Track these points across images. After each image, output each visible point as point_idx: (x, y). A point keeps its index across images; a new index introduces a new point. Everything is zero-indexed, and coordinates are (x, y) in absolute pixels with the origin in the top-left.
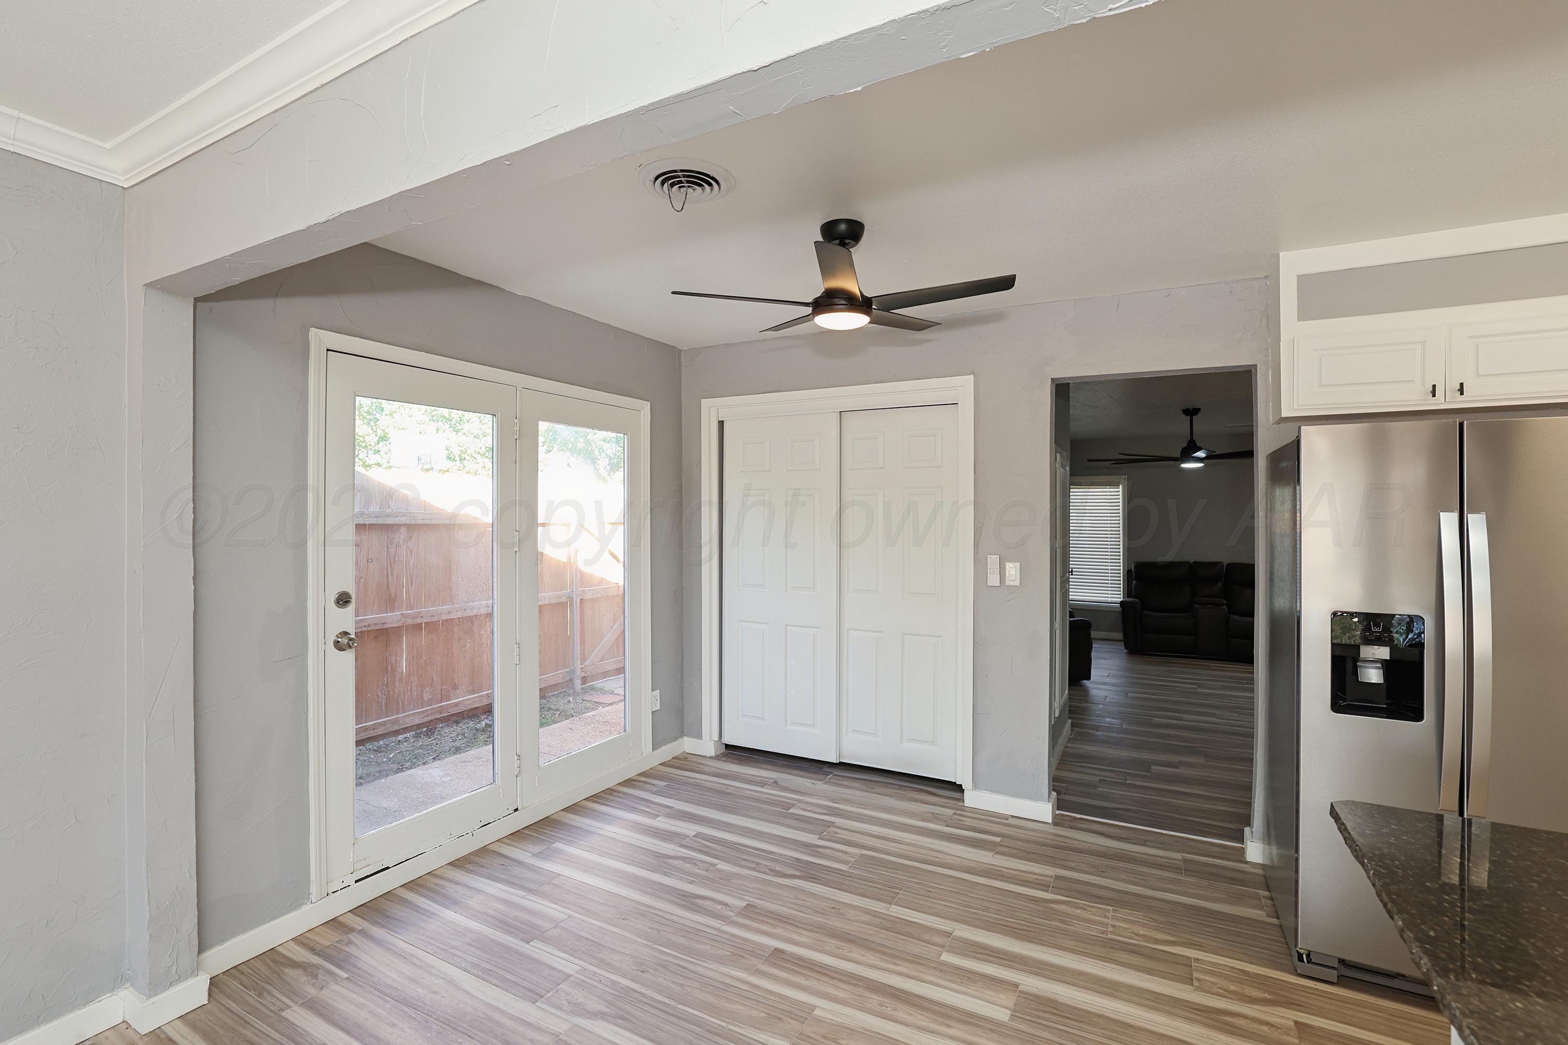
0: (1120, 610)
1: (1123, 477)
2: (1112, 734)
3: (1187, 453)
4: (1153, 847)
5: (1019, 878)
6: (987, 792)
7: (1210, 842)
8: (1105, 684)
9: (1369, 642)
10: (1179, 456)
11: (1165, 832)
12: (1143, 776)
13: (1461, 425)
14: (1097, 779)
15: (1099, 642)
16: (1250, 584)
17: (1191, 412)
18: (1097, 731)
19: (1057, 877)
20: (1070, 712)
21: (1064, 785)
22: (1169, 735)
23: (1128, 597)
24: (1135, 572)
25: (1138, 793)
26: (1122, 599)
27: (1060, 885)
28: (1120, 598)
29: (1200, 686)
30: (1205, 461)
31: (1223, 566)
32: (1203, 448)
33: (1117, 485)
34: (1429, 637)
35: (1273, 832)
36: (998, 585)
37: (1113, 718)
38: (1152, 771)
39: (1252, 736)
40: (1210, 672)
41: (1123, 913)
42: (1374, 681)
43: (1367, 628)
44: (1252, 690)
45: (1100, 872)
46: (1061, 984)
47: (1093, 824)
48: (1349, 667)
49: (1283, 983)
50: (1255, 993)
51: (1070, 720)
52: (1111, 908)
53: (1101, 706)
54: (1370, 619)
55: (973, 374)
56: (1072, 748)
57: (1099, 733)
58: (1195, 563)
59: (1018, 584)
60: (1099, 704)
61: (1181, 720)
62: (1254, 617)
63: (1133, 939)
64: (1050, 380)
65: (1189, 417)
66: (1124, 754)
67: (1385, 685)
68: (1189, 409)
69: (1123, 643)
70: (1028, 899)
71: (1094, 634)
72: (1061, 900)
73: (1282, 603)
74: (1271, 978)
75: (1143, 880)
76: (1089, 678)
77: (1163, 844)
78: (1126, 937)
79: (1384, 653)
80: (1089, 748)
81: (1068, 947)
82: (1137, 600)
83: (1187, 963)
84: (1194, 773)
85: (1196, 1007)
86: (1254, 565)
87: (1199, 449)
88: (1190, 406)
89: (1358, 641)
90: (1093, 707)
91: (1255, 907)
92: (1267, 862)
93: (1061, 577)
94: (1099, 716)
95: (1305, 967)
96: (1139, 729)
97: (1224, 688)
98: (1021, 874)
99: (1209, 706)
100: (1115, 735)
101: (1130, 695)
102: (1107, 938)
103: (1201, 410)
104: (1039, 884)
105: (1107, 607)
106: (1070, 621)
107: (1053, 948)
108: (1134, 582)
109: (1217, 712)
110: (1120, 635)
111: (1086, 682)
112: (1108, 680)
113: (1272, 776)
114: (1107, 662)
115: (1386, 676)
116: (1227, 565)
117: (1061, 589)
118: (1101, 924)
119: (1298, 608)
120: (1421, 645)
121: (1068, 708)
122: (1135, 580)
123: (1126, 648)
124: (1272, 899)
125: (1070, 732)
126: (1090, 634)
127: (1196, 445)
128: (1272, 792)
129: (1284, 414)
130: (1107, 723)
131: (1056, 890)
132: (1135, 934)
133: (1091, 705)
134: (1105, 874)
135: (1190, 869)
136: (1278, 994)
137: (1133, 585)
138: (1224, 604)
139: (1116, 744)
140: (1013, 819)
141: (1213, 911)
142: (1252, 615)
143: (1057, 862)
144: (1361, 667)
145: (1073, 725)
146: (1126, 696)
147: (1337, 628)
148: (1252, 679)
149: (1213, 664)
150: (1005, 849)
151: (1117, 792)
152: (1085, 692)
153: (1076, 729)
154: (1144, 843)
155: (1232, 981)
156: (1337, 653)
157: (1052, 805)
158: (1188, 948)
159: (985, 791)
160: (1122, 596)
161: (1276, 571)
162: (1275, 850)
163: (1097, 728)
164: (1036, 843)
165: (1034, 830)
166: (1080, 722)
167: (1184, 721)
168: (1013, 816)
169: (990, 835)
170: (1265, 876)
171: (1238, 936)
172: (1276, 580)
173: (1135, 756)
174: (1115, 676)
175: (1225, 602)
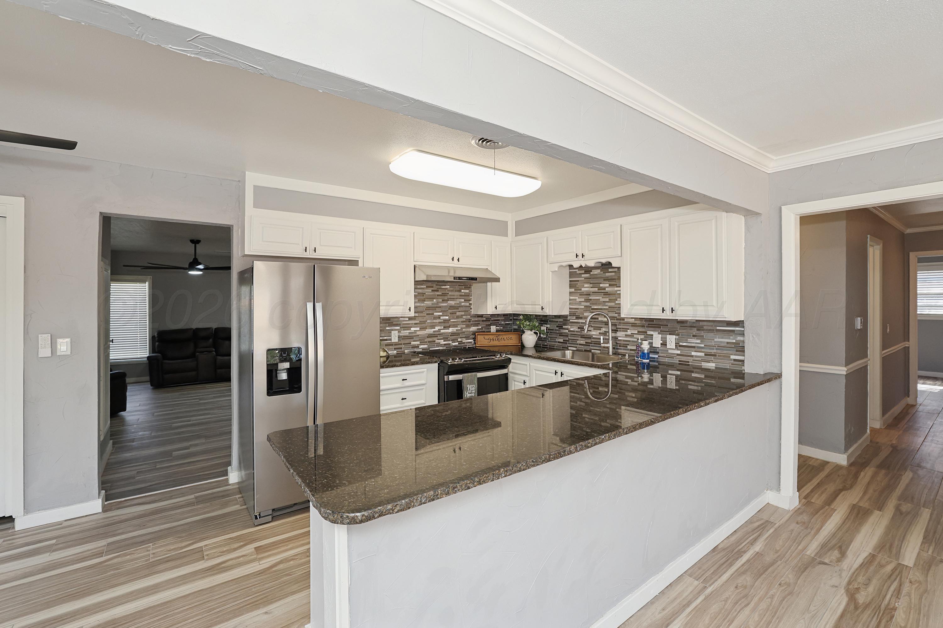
0: (148, 362)
1: (149, 277)
2: (144, 442)
3: (193, 265)
4: (176, 498)
5: (76, 559)
6: (39, 512)
7: (210, 482)
8: (136, 411)
9: (282, 361)
10: (188, 267)
11: (183, 487)
12: (167, 460)
13: (314, 266)
14: (135, 472)
15: (131, 385)
16: (229, 338)
17: (195, 242)
18: (133, 442)
19: (109, 544)
20: (111, 435)
21: (109, 485)
22: (183, 432)
23: (153, 353)
24: (158, 337)
25: (164, 472)
26: (148, 355)
27: (112, 548)
28: (147, 354)
29: (200, 399)
30: (203, 271)
31: (213, 330)
32: (202, 263)
33: (144, 282)
34: (303, 356)
35: (242, 465)
36: (50, 355)
37: (144, 431)
38: (173, 455)
39: (230, 420)
40: (206, 390)
41: (161, 542)
42: (284, 379)
43: (281, 355)
44: (230, 395)
45: (143, 526)
46: (116, 607)
47: (135, 500)
48: (274, 374)
49: (248, 534)
50: (236, 545)
51: (112, 441)
52: (151, 544)
53: (135, 426)
54: (283, 350)
55: (24, 196)
56: (114, 459)
57: (134, 443)
58: (196, 329)
59: (70, 354)
60: (133, 425)
61: (190, 421)
62: (231, 356)
63: (167, 554)
64: (99, 214)
65: (194, 245)
66: (153, 451)
67: (288, 380)
68: (194, 240)
69: (149, 383)
70: (85, 569)
71: (128, 380)
72: (114, 556)
73: (244, 347)
74: (243, 534)
75: (172, 518)
76: (124, 410)
77: (183, 494)
78: (163, 555)
79: (287, 365)
80: (128, 455)
81: (123, 581)
82: (160, 355)
83: (200, 550)
84: (198, 449)
85: (206, 569)
86: (230, 329)
87: (200, 264)
88: (195, 238)
89: (278, 361)
90: (129, 428)
91: (235, 505)
92: (240, 480)
93: (104, 345)
94: (134, 432)
95: (259, 521)
96: (163, 433)
97: (215, 397)
98: (76, 556)
99: (206, 409)
100: (147, 441)
101: (155, 414)
102: (151, 562)
103: (201, 242)
104: (94, 555)
105: (137, 361)
106: (110, 374)
107: (109, 589)
108: (157, 343)
109: (211, 412)
110: (148, 378)
111: (122, 413)
112: (139, 408)
113: (241, 437)
114: (139, 397)
115: (288, 375)
116: (215, 329)
117: (104, 353)
118: (144, 556)
119: (252, 349)
120: (301, 360)
121: (109, 433)
122: (157, 342)
123: (152, 385)
124: (242, 497)
125: (111, 448)
126: (125, 381)
127: (198, 261)
128: (242, 445)
129: (247, 253)
130: (140, 436)
131: (108, 552)
132: (169, 551)
133: (127, 427)
134: (146, 526)
135: (199, 501)
136: (247, 540)
137: (156, 345)
138: (213, 351)
139: (148, 446)
140: (67, 522)
141: (213, 516)
142: (230, 355)
143: (108, 535)
144: (279, 373)
145: (114, 444)
146: (153, 415)
147: (269, 357)
148: (231, 389)
149: (207, 386)
150: (61, 546)
151: (149, 476)
152: (122, 421)
153: (116, 446)
154: (171, 498)
155: (224, 546)
156: (269, 369)
157: (102, 500)
158: (200, 542)
159: (38, 512)
160: (148, 353)
161: (242, 332)
162: (243, 473)
163: (133, 441)
164: (89, 530)
165: (86, 522)
166: (118, 440)
167: (192, 421)
168: (66, 520)
169: (45, 542)
170: (239, 488)
171: (226, 523)
172: (242, 336)
173: (161, 450)
174: (144, 405)
175: (214, 350)
